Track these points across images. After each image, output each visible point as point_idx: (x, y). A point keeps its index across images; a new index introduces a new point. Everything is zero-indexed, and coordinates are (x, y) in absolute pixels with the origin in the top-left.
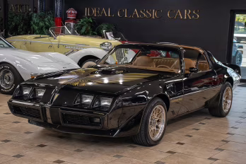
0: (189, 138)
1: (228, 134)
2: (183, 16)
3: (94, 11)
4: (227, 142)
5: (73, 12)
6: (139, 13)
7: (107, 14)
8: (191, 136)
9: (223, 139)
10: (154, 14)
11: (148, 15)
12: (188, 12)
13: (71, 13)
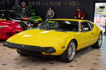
0: (76, 63)
1: (96, 59)
2: (72, 4)
3: (33, 3)
4: (96, 64)
5: (24, 3)
6: (53, 3)
7: (39, 4)
8: (77, 61)
9: (94, 62)
10: (59, 4)
11: (57, 4)
12: (74, 2)
13: (23, 4)
